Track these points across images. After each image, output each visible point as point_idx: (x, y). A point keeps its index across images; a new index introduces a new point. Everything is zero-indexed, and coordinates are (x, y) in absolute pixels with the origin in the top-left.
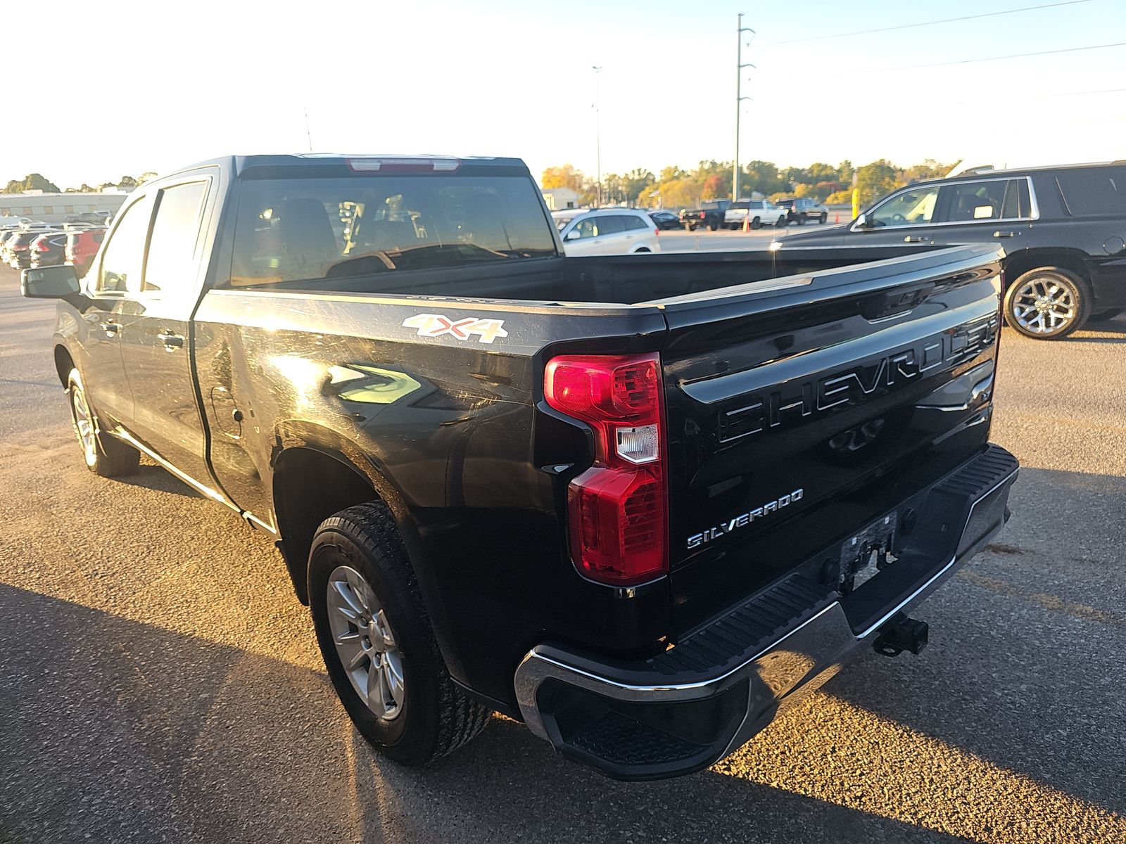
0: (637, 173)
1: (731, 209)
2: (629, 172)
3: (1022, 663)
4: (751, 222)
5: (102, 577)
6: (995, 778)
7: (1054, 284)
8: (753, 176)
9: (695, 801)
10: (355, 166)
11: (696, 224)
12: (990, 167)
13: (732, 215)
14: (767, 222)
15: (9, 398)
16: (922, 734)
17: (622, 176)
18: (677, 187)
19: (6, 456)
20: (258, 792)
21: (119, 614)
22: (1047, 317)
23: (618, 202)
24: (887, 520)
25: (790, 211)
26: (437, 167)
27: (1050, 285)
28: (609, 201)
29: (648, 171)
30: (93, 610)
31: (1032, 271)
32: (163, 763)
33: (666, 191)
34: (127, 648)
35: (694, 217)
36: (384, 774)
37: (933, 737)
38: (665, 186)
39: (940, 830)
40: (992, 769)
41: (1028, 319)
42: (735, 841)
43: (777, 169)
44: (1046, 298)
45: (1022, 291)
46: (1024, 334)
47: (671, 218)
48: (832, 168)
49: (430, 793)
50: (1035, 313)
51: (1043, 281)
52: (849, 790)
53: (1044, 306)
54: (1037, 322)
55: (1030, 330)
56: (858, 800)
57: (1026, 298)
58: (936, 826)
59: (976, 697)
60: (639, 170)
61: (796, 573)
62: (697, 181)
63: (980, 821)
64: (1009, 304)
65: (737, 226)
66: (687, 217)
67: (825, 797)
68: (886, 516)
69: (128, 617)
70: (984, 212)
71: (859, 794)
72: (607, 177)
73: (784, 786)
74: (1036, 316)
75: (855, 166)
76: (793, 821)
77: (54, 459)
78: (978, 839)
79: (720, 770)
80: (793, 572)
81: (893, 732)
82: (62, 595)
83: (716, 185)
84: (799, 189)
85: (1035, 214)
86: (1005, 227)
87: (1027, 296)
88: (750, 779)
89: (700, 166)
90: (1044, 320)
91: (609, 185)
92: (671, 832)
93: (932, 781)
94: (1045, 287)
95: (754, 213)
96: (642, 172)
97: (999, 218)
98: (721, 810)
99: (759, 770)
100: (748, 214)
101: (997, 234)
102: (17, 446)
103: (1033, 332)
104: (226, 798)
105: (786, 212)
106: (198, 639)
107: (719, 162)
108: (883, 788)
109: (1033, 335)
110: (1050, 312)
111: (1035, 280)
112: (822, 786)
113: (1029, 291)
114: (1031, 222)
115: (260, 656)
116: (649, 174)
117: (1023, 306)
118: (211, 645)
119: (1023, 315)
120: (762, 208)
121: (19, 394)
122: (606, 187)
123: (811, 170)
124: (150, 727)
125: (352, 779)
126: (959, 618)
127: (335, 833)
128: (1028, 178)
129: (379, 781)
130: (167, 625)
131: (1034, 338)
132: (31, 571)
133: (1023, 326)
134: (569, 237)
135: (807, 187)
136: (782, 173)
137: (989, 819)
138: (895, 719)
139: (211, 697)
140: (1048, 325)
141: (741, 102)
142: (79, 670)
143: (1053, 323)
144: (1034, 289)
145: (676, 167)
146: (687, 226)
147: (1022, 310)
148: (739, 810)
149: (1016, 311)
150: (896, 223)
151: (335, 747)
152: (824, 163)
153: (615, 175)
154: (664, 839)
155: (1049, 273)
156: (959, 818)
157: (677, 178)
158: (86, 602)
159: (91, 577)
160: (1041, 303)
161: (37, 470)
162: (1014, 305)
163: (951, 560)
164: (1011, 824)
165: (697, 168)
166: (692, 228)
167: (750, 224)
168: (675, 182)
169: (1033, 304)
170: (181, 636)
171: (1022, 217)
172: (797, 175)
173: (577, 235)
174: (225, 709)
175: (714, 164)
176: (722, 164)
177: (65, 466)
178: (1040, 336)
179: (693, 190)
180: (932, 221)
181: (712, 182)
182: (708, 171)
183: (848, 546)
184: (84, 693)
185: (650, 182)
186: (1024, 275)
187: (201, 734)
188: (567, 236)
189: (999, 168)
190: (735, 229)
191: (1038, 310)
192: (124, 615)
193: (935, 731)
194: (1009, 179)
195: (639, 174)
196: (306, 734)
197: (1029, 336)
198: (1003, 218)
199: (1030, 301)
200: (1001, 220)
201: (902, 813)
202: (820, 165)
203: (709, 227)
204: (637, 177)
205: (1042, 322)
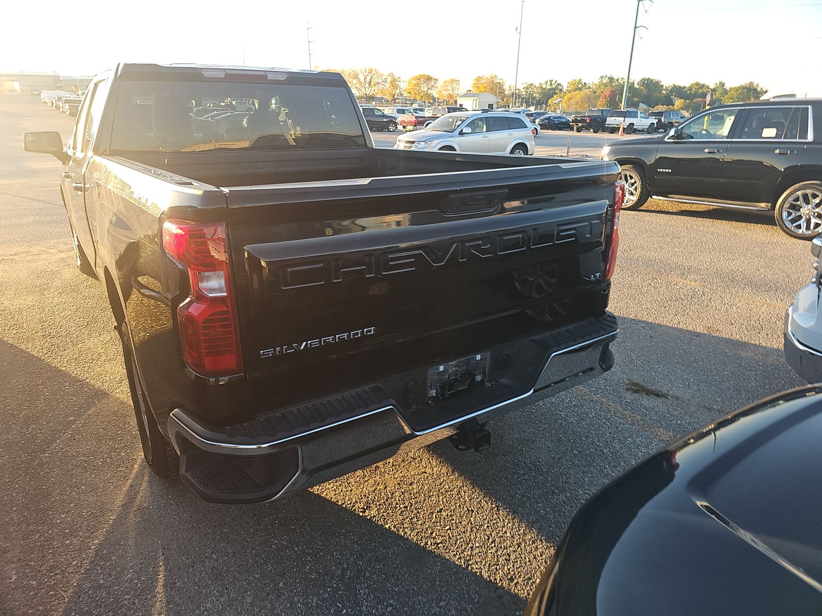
0: (549, 84)
1: (611, 116)
2: (543, 82)
3: (613, 474)
4: (626, 127)
5: (52, 337)
6: (539, 547)
7: (818, 196)
8: (641, 91)
9: (330, 528)
10: (205, 74)
11: (582, 127)
12: (793, 95)
13: (611, 121)
14: (640, 128)
15: (55, 217)
16: (508, 510)
17: (538, 85)
18: (579, 96)
19: (35, 254)
20: (71, 480)
21: (50, 362)
22: (808, 222)
23: (528, 105)
24: (478, 357)
25: (660, 121)
26: (270, 77)
27: (815, 196)
28: (522, 105)
29: (558, 82)
30: (36, 357)
31: (802, 183)
32: (27, 455)
33: (570, 99)
34: (42, 384)
35: (582, 121)
36: (150, 482)
37: (514, 512)
38: (569, 95)
39: (478, 574)
40: (541, 540)
41: (793, 221)
42: (340, 557)
43: (662, 86)
44: (810, 206)
45: (790, 199)
46: (787, 233)
47: (564, 120)
48: (708, 87)
49: (170, 497)
50: (800, 217)
51: (809, 192)
52: (434, 538)
53: (807, 212)
54: (800, 224)
55: (794, 231)
56: (436, 545)
57: (794, 205)
58: (477, 570)
59: (563, 491)
60: (551, 81)
61: (378, 384)
62: (595, 93)
63: (509, 573)
64: (779, 209)
65: (614, 130)
66: (575, 121)
67: (415, 540)
68: (478, 354)
69: (53, 365)
70: (769, 133)
71: (439, 542)
72: (526, 86)
73: (393, 528)
74: (800, 220)
75: (727, 86)
76: (384, 551)
77: (62, 260)
78: (500, 584)
79: (358, 511)
80: (376, 383)
81: (487, 505)
82: (23, 347)
83: (610, 96)
84: (678, 103)
85: (810, 137)
86: (784, 146)
87: (795, 203)
88: (374, 520)
89: (600, 80)
90: (805, 224)
91: (527, 92)
92: (303, 545)
93: (494, 541)
94: (810, 198)
95: (629, 121)
96: (553, 83)
97: (781, 138)
98: (343, 537)
99: (383, 515)
100: (624, 121)
101: (777, 151)
102: (44, 249)
103: (795, 233)
104: (51, 481)
105: (655, 121)
106: (87, 383)
107: (616, 78)
108: (457, 540)
109: (796, 235)
110: (811, 217)
111: (803, 191)
112: (418, 533)
113: (797, 199)
114: (806, 143)
115: (117, 399)
116: (559, 84)
117: (791, 211)
118: (92, 388)
119: (789, 218)
120: (637, 117)
121: (62, 215)
122: (524, 93)
123: (690, 88)
124: (31, 432)
125: (129, 481)
126: (587, 437)
127: (101, 512)
128: (809, 107)
129: (145, 485)
130: (73, 372)
131: (795, 237)
132: (13, 329)
133: (789, 227)
134: (464, 132)
135: (685, 102)
136: (666, 89)
137: (517, 573)
138: (495, 497)
139: (75, 420)
140: (808, 228)
141: (636, 29)
142: (9, 393)
143: (812, 227)
144: (801, 199)
145: (581, 80)
146: (575, 128)
147: (789, 214)
148: (354, 539)
149: (785, 214)
150: (702, 136)
151: (130, 461)
152: (702, 82)
153: (532, 84)
154: (296, 549)
155: (813, 186)
156: (496, 568)
157: (580, 89)
158: (34, 353)
159: (45, 337)
160: (805, 210)
161: (49, 266)
162: (783, 210)
163: (529, 391)
164: (529, 579)
165: (597, 81)
166: (579, 130)
167: (624, 129)
168: (577, 92)
169: (799, 210)
170: (78, 381)
171: (799, 139)
172: (678, 91)
173: (469, 130)
174: (79, 428)
175: (611, 79)
176: (618, 80)
177: (67, 264)
178: (801, 236)
179: (592, 98)
180: (727, 137)
181: (607, 93)
182: (606, 85)
183: (436, 371)
184: (5, 407)
185: (558, 91)
186: (795, 186)
187: (58, 441)
188: (462, 130)
189: (800, 97)
190: (612, 133)
191: (802, 215)
192: (52, 363)
193: (517, 509)
194: (794, 106)
195: (551, 84)
196: (118, 450)
197: (791, 236)
198: (784, 138)
199: (797, 208)
200: (782, 140)
201: (460, 558)
202: (699, 83)
203: (592, 130)
204: (549, 87)
205: (804, 226)
